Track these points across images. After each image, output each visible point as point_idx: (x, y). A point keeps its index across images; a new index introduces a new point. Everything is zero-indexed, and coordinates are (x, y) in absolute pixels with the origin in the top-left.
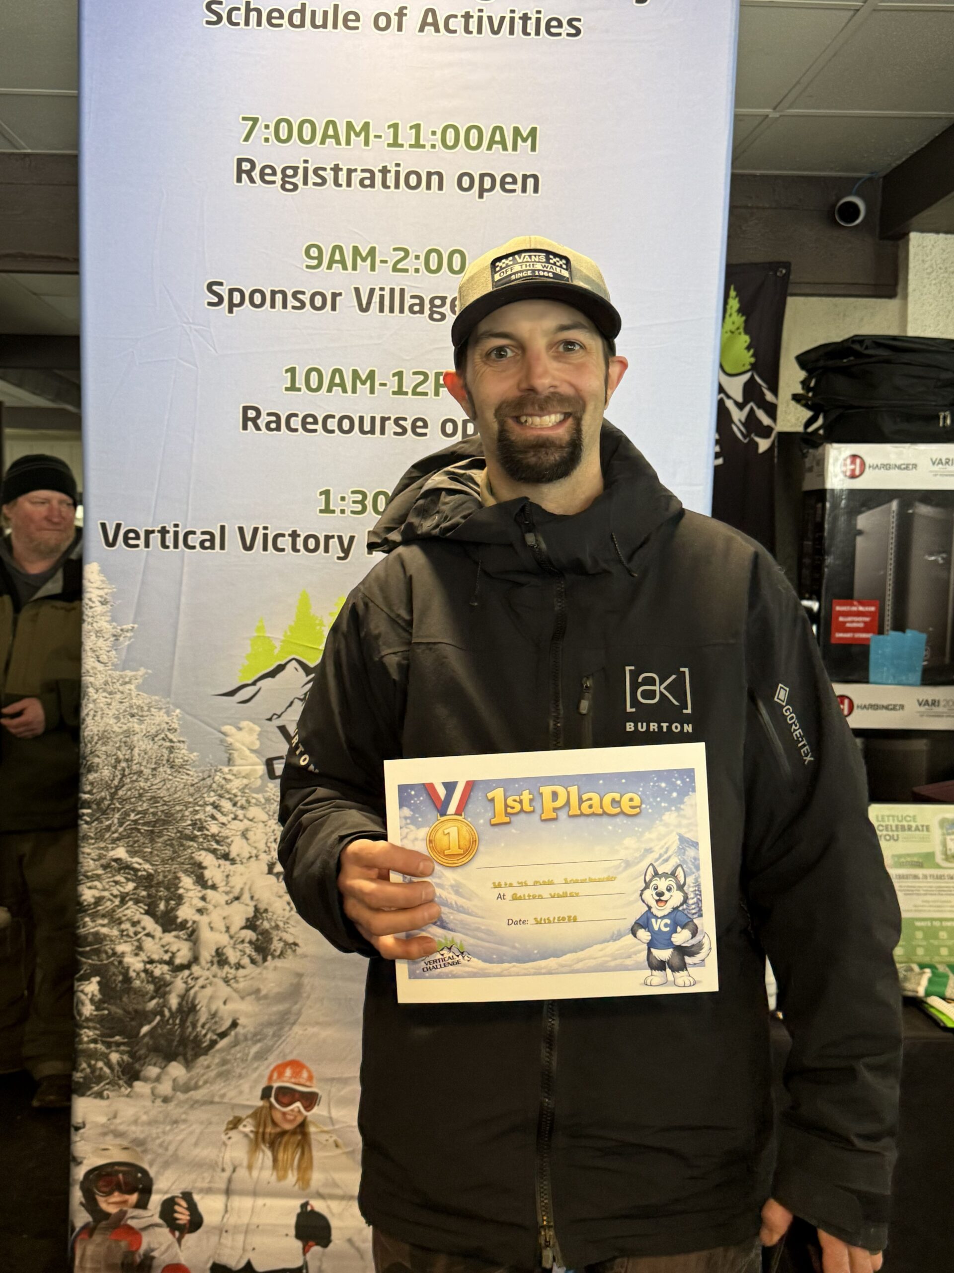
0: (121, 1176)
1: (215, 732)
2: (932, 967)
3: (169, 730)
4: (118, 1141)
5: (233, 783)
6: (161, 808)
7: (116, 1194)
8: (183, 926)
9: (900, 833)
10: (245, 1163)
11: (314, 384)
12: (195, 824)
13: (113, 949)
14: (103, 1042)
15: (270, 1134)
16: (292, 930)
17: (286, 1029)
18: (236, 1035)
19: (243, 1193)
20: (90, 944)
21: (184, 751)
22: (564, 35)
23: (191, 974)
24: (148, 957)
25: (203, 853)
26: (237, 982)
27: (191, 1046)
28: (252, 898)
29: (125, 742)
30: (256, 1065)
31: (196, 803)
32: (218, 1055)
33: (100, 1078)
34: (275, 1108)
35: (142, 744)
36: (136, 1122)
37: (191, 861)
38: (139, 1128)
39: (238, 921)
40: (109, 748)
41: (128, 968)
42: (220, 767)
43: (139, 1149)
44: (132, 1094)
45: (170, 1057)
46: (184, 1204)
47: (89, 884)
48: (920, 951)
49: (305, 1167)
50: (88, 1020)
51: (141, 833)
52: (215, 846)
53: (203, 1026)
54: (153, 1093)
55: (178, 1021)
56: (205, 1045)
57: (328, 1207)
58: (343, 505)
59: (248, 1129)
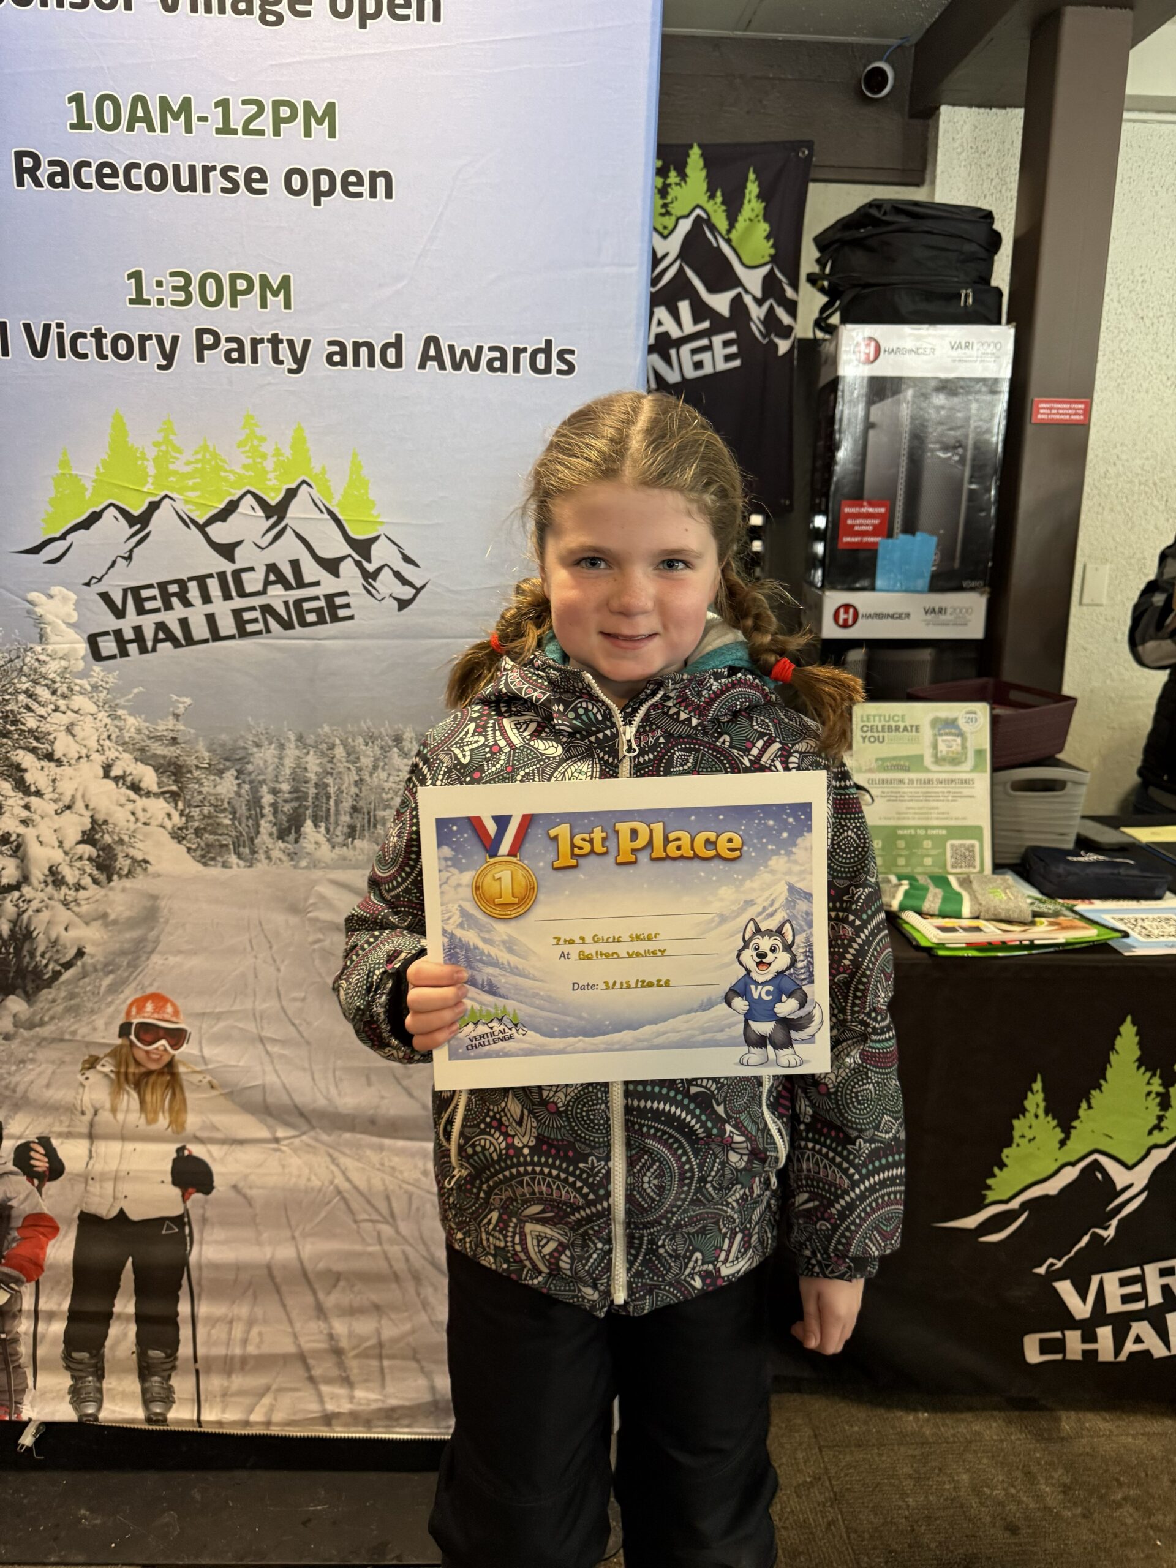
1: (20, 600)
2: (912, 879)
5: (48, 666)
8: (5, 840)
9: (886, 734)
10: (108, 1105)
11: (109, 119)
12: (7, 716)
15: (134, 1074)
16: (139, 845)
17: (143, 958)
18: (83, 966)
19: (108, 1137)
23: (21, 896)
25: (21, 752)
26: (79, 905)
27: (30, 977)
28: (87, 806)
30: (109, 999)
31: (6, 690)
32: (63, 987)
34: (137, 1047)
37: (6, 762)
39: (73, 834)
42: (32, 645)
45: (7, 990)
48: (901, 861)
49: (178, 1110)
52: (35, 744)
53: (43, 956)
55: (12, 950)
56: (47, 976)
57: (209, 1151)
58: (160, 292)
59: (107, 1069)
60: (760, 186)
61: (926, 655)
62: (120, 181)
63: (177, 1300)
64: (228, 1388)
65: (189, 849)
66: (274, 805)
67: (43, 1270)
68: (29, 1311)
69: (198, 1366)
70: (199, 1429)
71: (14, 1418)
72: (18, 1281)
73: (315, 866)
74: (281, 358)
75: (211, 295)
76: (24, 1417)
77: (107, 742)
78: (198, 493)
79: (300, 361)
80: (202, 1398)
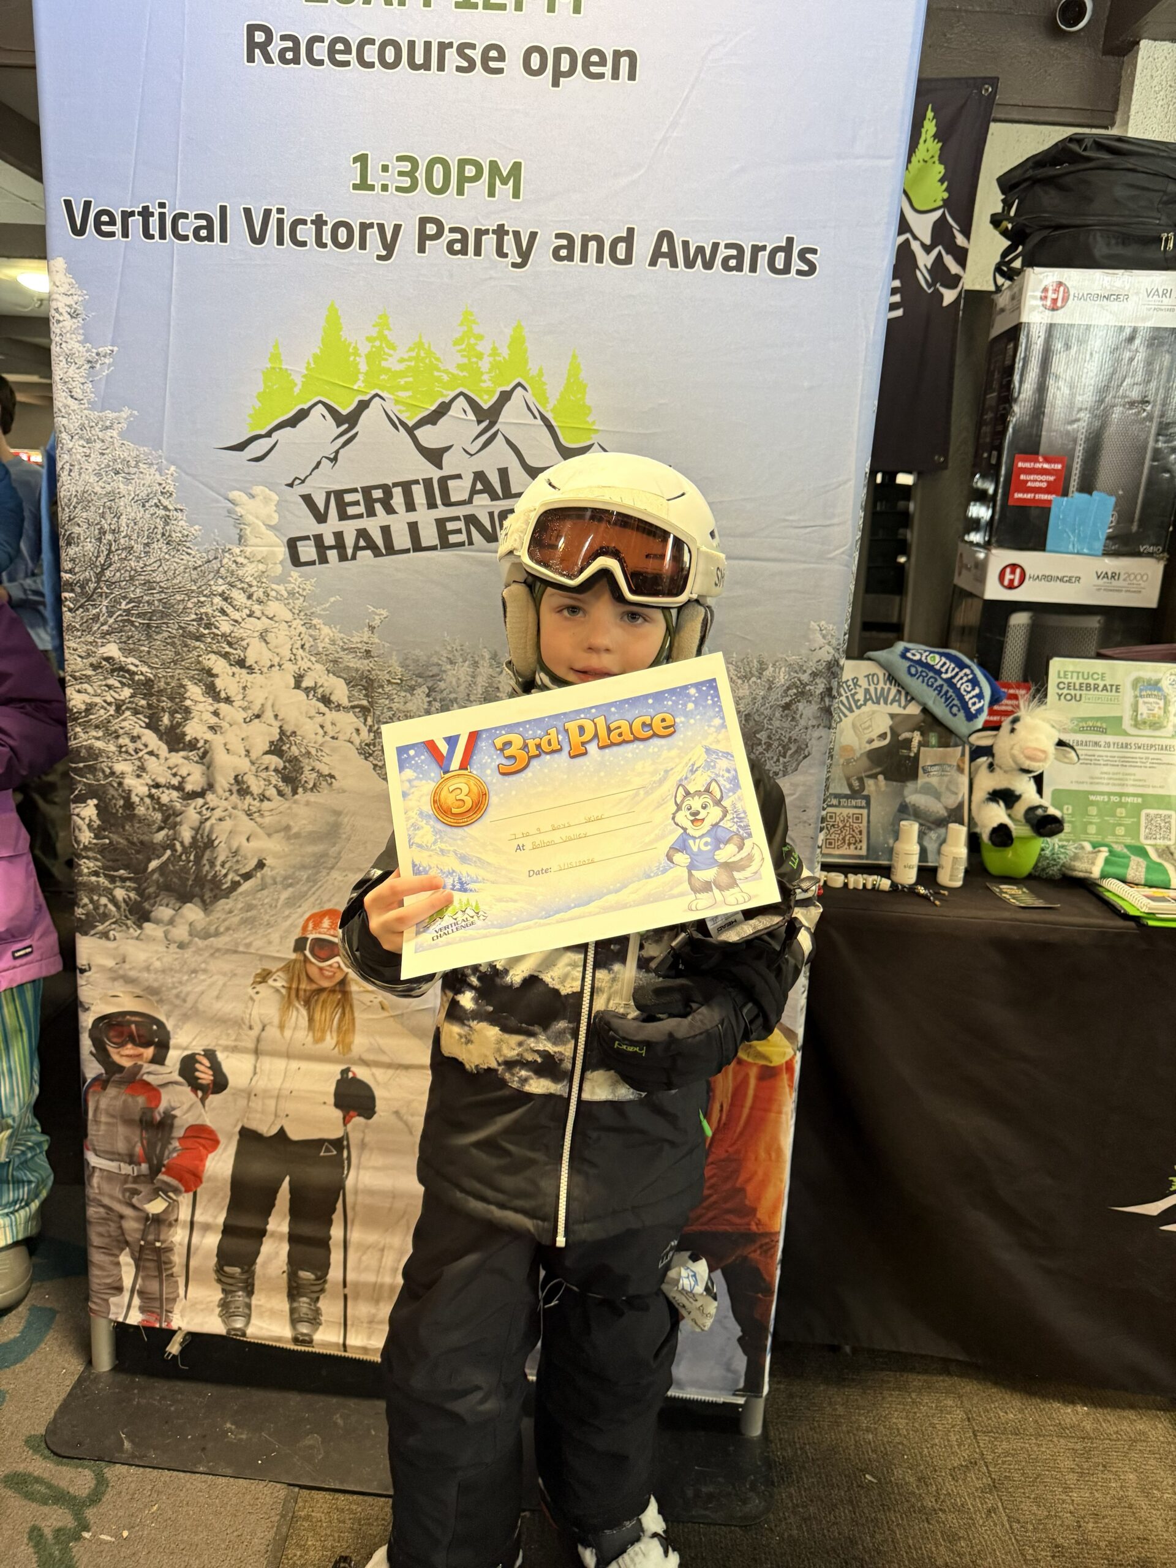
0: (133, 1026)
1: (221, 498)
2: (1108, 846)
3: (162, 493)
4: (129, 988)
5: (246, 569)
6: (157, 596)
7: (130, 1046)
8: (192, 746)
9: (1083, 693)
10: (276, 1021)
12: (201, 619)
13: (110, 768)
14: (106, 876)
15: (305, 991)
16: (325, 759)
17: (321, 874)
18: (263, 879)
19: (274, 1054)
20: (84, 760)
21: (182, 523)
23: (206, 803)
24: (153, 780)
25: (213, 657)
26: (262, 816)
27: (208, 886)
28: (276, 716)
29: (110, 508)
30: (286, 913)
31: (202, 592)
32: (241, 899)
33: (105, 917)
34: (311, 962)
35: (130, 511)
36: (148, 969)
37: (198, 667)
38: (153, 976)
39: (261, 745)
40: (91, 514)
41: (130, 791)
42: (228, 546)
43: (154, 998)
44: (142, 937)
45: (185, 898)
46: (208, 1064)
47: (78, 687)
48: (1092, 829)
49: (345, 1031)
50: (86, 848)
51: (136, 627)
52: (228, 649)
53: (223, 866)
54: (166, 937)
55: (192, 858)
56: (225, 887)
57: (373, 1075)
58: (385, 178)
59: (278, 984)
60: (936, 125)
61: (1094, 623)
62: (352, 58)
63: (330, 1223)
64: (374, 1315)
65: (375, 766)
67: (201, 1182)
68: (185, 1222)
69: (347, 1291)
70: (343, 1354)
71: (164, 1325)
72: (176, 1191)
74: (505, 251)
75: (438, 182)
76: (174, 1325)
77: (301, 651)
78: (410, 393)
79: (525, 255)
80: (349, 1323)
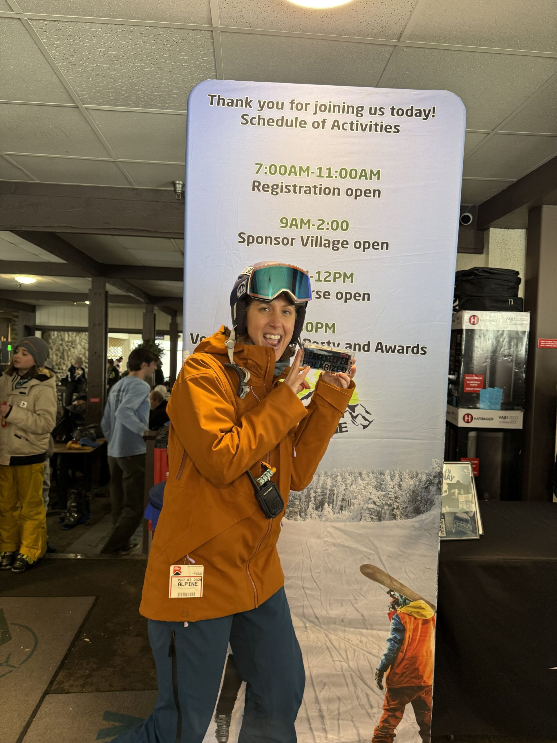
22: (392, 132)
66: (315, 497)
73: (327, 521)
